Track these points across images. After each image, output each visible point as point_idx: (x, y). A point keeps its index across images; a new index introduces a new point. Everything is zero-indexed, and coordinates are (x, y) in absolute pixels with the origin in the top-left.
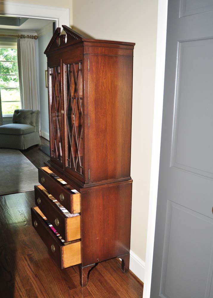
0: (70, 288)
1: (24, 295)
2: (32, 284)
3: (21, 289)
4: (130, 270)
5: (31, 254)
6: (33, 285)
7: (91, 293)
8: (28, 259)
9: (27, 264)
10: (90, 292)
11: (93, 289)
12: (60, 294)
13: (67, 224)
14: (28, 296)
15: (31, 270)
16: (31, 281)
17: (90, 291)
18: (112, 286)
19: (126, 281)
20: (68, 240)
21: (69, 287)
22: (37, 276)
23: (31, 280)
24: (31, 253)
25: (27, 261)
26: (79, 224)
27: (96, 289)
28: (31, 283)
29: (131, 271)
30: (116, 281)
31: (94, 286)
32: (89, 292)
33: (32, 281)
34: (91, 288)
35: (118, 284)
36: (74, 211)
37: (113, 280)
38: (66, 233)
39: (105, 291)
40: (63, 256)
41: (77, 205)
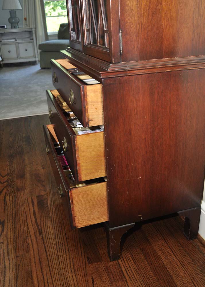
0: (90, 261)
1: (11, 267)
2: (31, 246)
3: (10, 253)
4: (199, 235)
5: (42, 196)
6: (31, 249)
7: (125, 274)
8: (36, 203)
9: (32, 211)
10: (123, 273)
11: (130, 267)
12: (70, 272)
13: (76, 148)
14: (16, 269)
15: (36, 221)
16: (30, 242)
17: (124, 270)
18: (165, 264)
19: (192, 256)
20: (81, 179)
21: (88, 258)
22: (42, 233)
23: (30, 239)
24: (43, 193)
25: (33, 207)
26: (102, 149)
27: (135, 266)
28: (29, 244)
29: (201, 237)
30: (172, 254)
31: (132, 262)
32: (122, 271)
33: (32, 241)
34: (126, 263)
35: (176, 260)
36: (89, 121)
37: (168, 252)
38: (77, 165)
39: (152, 274)
40: (73, 207)
41: (96, 109)
